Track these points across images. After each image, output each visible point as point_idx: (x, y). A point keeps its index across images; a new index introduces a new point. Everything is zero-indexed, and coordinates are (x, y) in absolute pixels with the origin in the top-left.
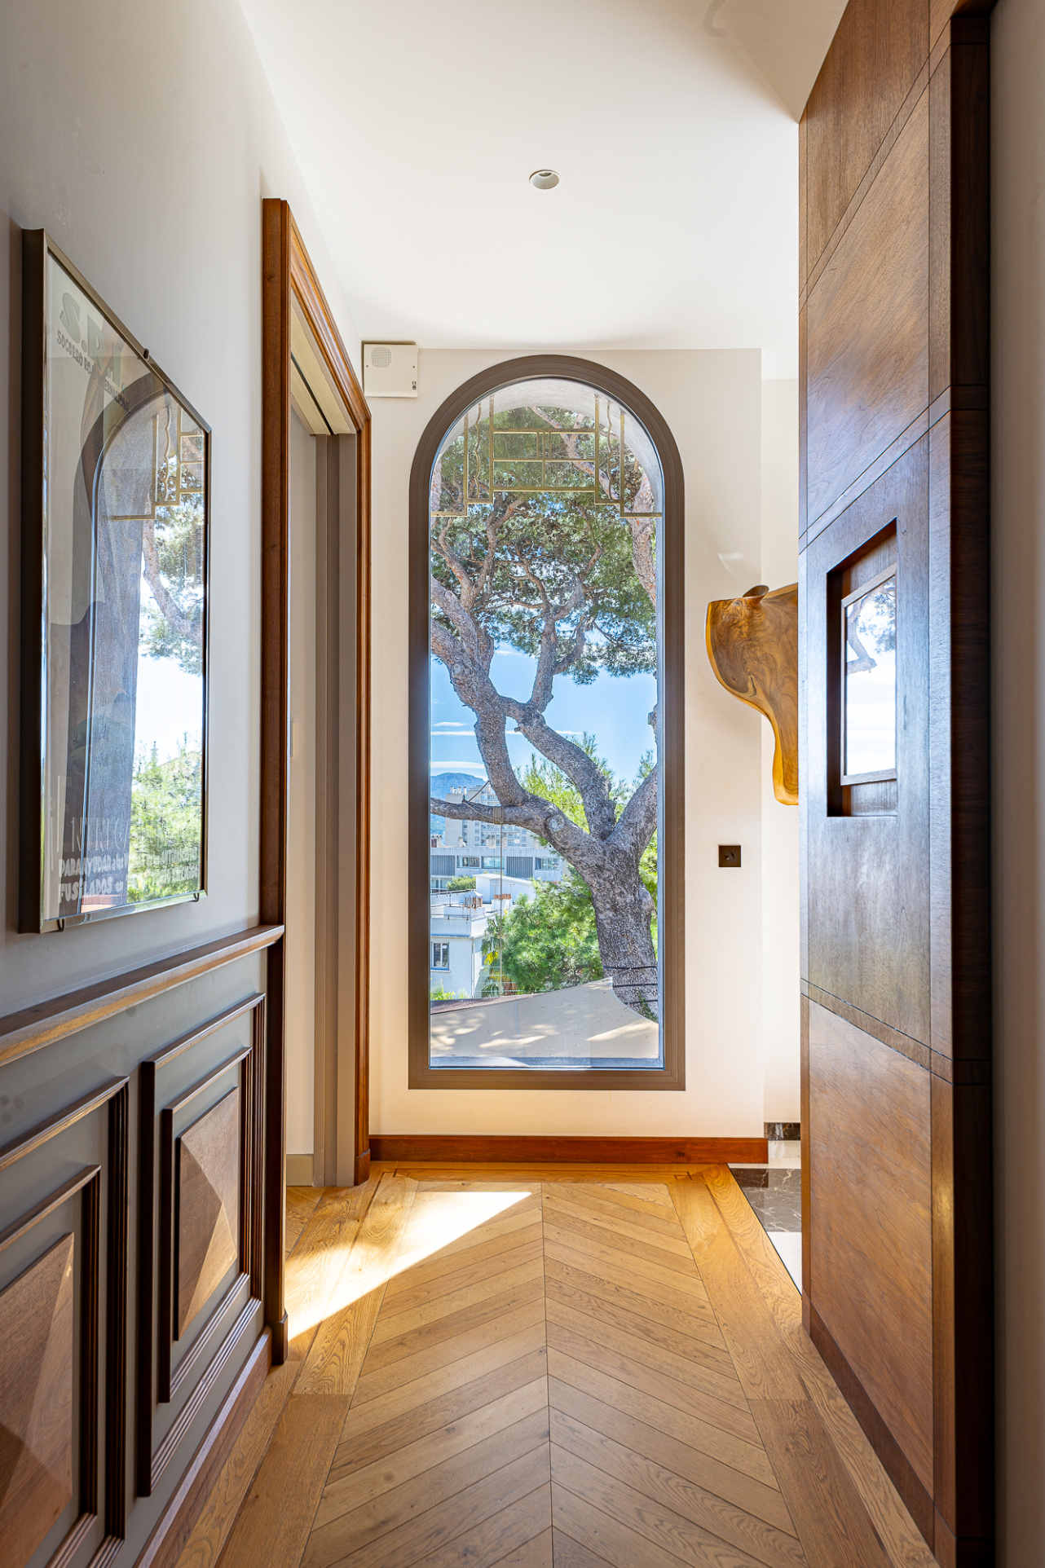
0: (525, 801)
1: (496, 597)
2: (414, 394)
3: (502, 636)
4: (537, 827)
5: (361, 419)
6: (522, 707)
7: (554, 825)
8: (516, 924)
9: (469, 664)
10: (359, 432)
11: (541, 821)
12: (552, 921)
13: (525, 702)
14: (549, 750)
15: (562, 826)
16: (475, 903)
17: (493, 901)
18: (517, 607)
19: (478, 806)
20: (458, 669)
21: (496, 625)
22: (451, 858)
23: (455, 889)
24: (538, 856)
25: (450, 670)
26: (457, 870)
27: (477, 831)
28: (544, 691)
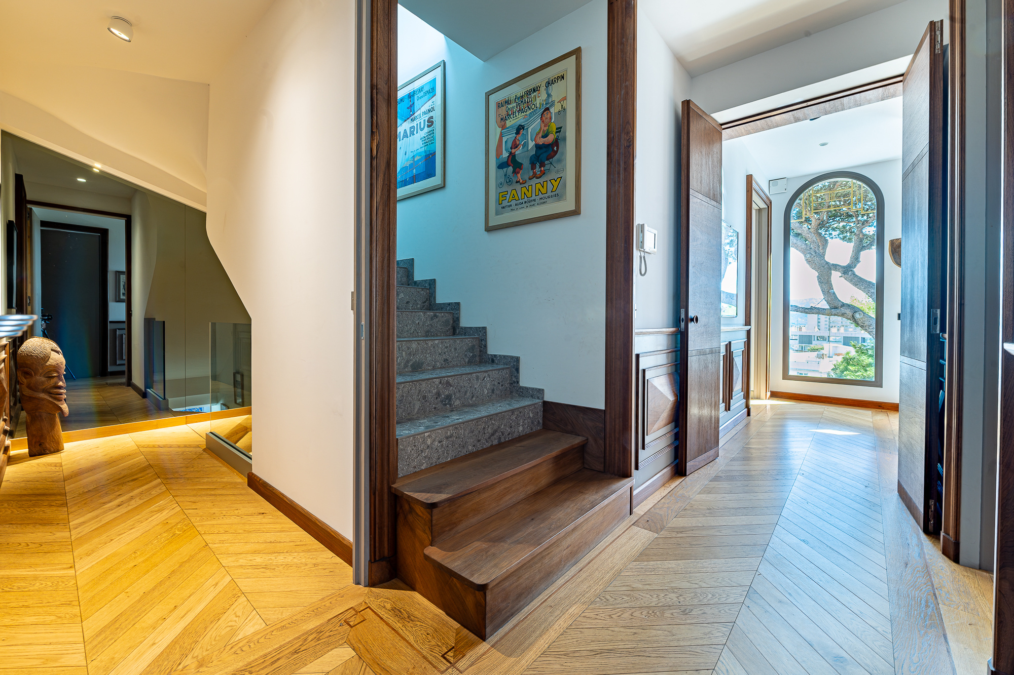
0: (842, 306)
1: (831, 221)
2: (786, 191)
3: (834, 237)
4: (849, 317)
5: (768, 202)
6: (844, 267)
7: (857, 316)
8: (844, 364)
9: (813, 253)
10: (768, 207)
11: (851, 314)
12: (865, 363)
13: (845, 265)
14: (857, 285)
15: (862, 316)
16: (821, 357)
17: (833, 356)
18: (842, 224)
19: (818, 309)
20: (808, 256)
21: (830, 232)
22: (810, 337)
23: (813, 350)
24: (863, 337)
25: (805, 256)
26: (813, 342)
27: (826, 325)
28: (856, 259)
